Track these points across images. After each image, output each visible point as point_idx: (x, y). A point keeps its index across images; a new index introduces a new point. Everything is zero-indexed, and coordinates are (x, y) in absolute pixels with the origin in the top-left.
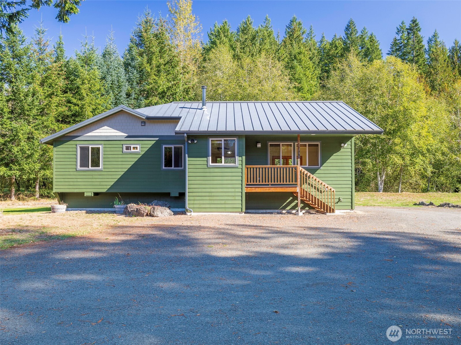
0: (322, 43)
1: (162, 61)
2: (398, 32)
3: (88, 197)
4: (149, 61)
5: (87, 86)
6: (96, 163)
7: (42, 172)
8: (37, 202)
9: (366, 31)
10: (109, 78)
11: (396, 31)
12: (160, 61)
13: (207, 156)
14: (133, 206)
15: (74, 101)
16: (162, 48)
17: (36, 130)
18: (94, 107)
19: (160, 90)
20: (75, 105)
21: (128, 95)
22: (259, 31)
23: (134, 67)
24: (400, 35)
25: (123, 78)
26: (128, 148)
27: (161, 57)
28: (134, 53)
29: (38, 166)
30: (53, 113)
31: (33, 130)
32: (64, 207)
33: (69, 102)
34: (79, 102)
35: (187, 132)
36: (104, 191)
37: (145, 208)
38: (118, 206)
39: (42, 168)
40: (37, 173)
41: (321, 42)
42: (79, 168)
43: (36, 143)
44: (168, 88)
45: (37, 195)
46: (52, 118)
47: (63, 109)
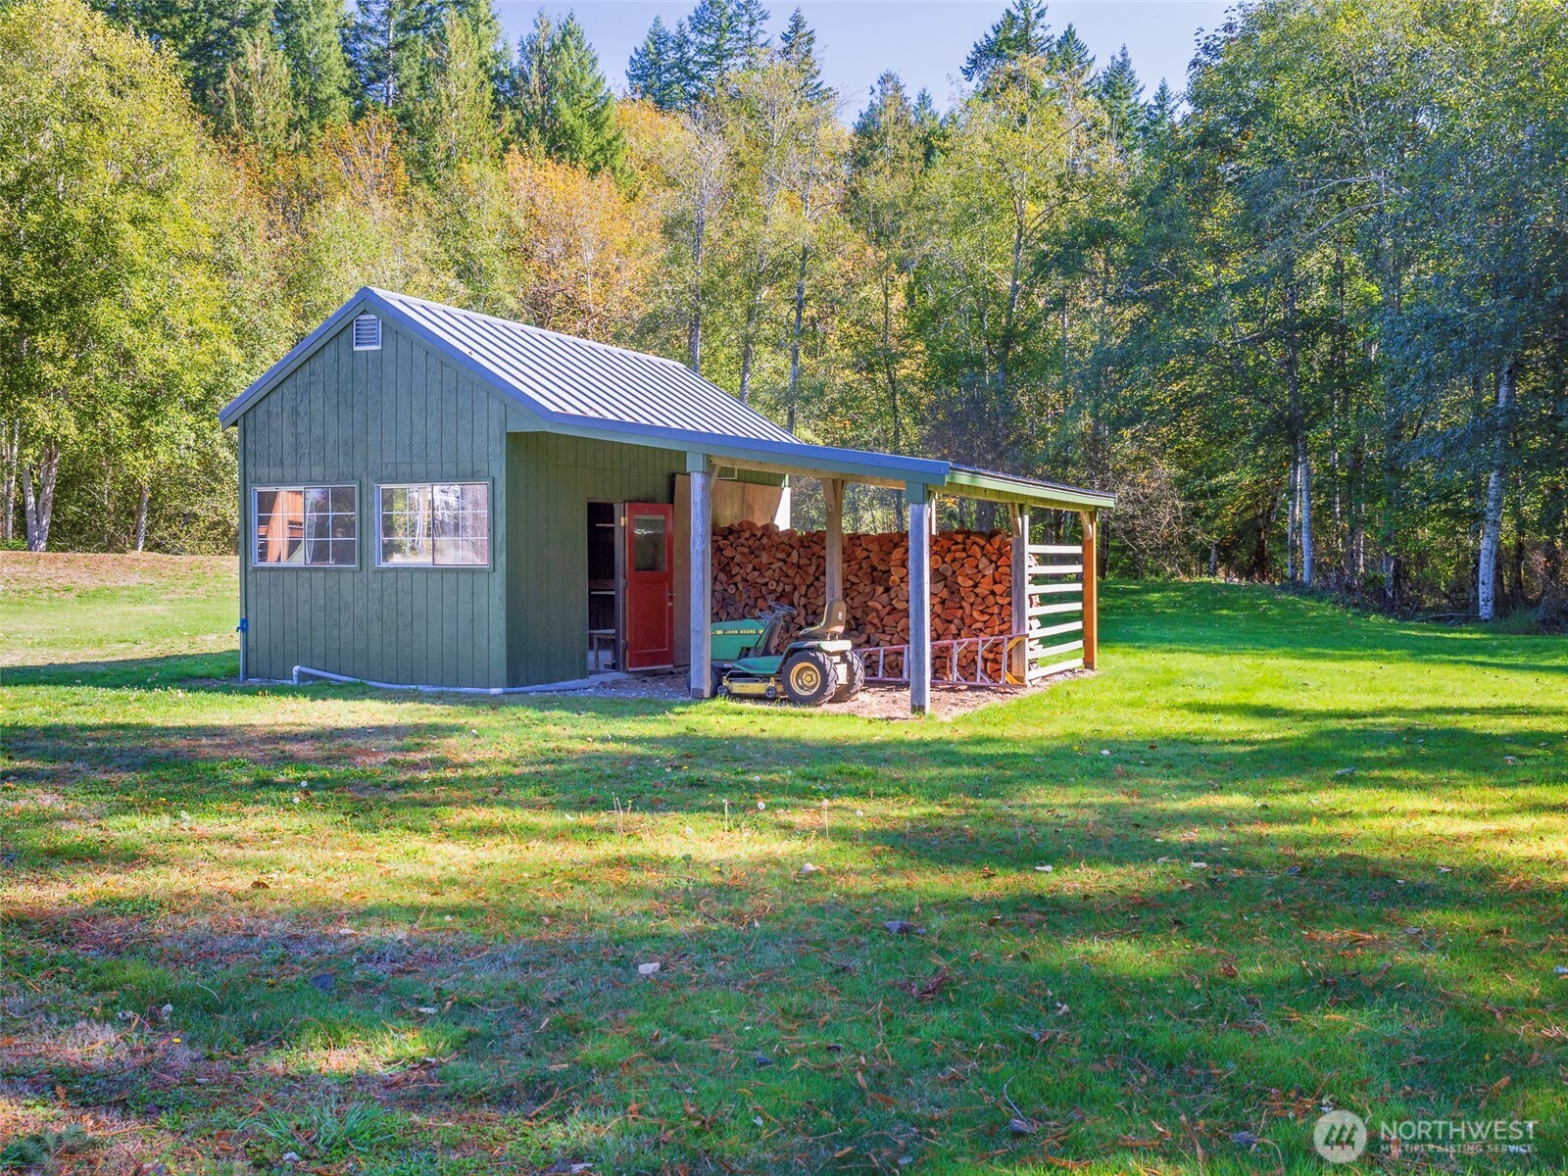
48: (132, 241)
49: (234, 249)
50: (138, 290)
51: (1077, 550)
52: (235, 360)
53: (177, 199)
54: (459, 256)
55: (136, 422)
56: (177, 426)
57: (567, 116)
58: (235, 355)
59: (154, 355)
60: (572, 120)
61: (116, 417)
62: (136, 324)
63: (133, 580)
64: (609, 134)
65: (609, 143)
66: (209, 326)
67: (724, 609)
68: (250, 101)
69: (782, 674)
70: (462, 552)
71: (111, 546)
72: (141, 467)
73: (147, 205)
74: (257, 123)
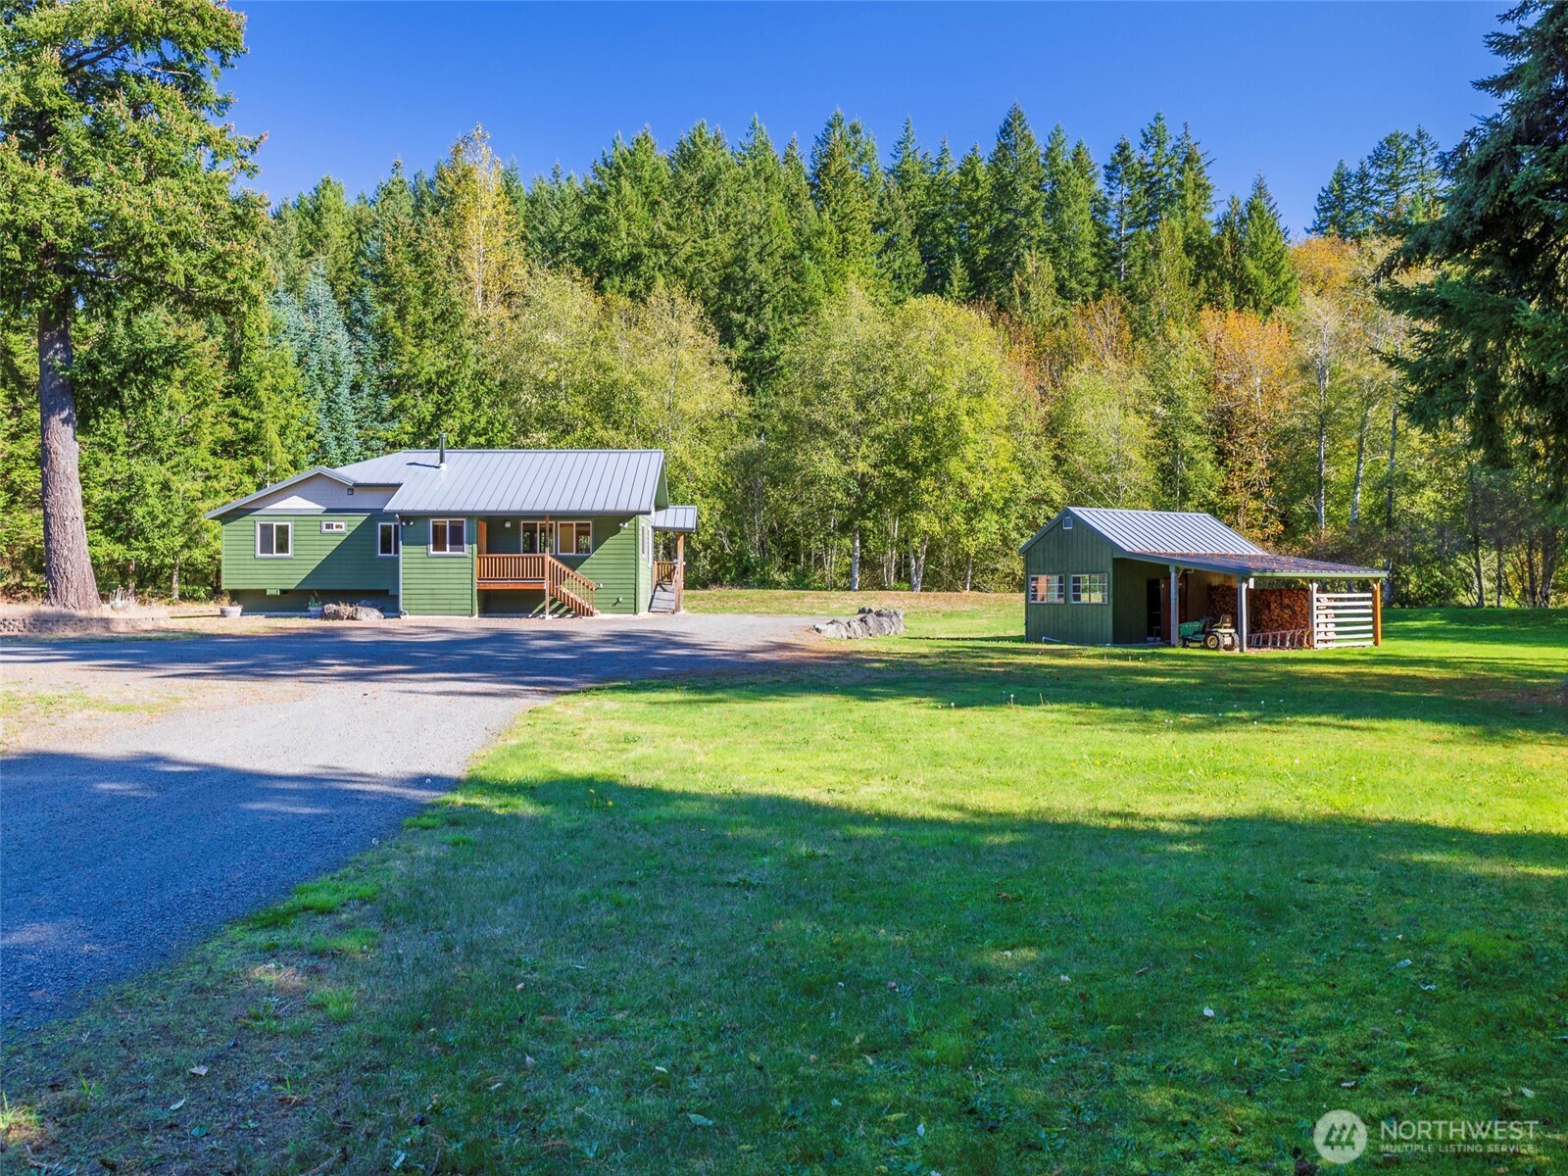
0: (942, 169)
1: (427, 314)
2: (1147, 142)
3: (271, 596)
4: (401, 315)
5: (269, 380)
6: (283, 547)
7: (186, 553)
8: (176, 608)
9: (1063, 136)
10: (314, 360)
11: (1142, 140)
12: (423, 313)
13: (427, 543)
14: (331, 607)
15: (245, 412)
16: (428, 286)
17: (174, 474)
18: (283, 422)
19: (422, 378)
20: (246, 419)
21: (356, 387)
22: (723, 167)
23: (369, 328)
24: (1152, 151)
25: (345, 354)
26: (328, 527)
27: (425, 305)
28: (367, 298)
29: (180, 540)
30: (207, 441)
31: (169, 475)
32: (238, 609)
33: (234, 414)
34: (255, 414)
35: (399, 513)
36: (293, 587)
37: (345, 609)
38: (313, 608)
39: (186, 546)
40: (176, 554)
41: (939, 164)
42: (259, 554)
43: (178, 502)
44: (440, 374)
45: (176, 595)
46: (203, 451)
47: (227, 432)
48: (967, 424)
49: (1019, 420)
50: (970, 453)
51: (1370, 595)
52: (1021, 482)
53: (990, 399)
54: (1163, 391)
55: (969, 520)
56: (990, 522)
57: (1251, 267)
58: (1020, 479)
59: (977, 485)
60: (1255, 272)
61: (958, 519)
62: (969, 469)
63: (968, 607)
64: (1284, 278)
65: (1285, 284)
66: (1007, 465)
67: (1183, 620)
68: (1028, 293)
69: (1205, 640)
70: (1097, 598)
71: (951, 587)
72: (970, 545)
73: (974, 403)
74: (1033, 308)
